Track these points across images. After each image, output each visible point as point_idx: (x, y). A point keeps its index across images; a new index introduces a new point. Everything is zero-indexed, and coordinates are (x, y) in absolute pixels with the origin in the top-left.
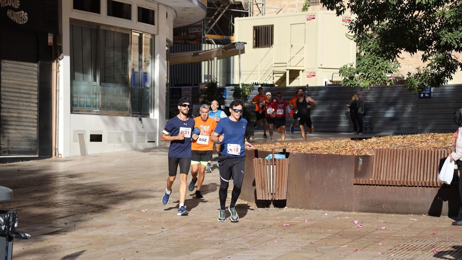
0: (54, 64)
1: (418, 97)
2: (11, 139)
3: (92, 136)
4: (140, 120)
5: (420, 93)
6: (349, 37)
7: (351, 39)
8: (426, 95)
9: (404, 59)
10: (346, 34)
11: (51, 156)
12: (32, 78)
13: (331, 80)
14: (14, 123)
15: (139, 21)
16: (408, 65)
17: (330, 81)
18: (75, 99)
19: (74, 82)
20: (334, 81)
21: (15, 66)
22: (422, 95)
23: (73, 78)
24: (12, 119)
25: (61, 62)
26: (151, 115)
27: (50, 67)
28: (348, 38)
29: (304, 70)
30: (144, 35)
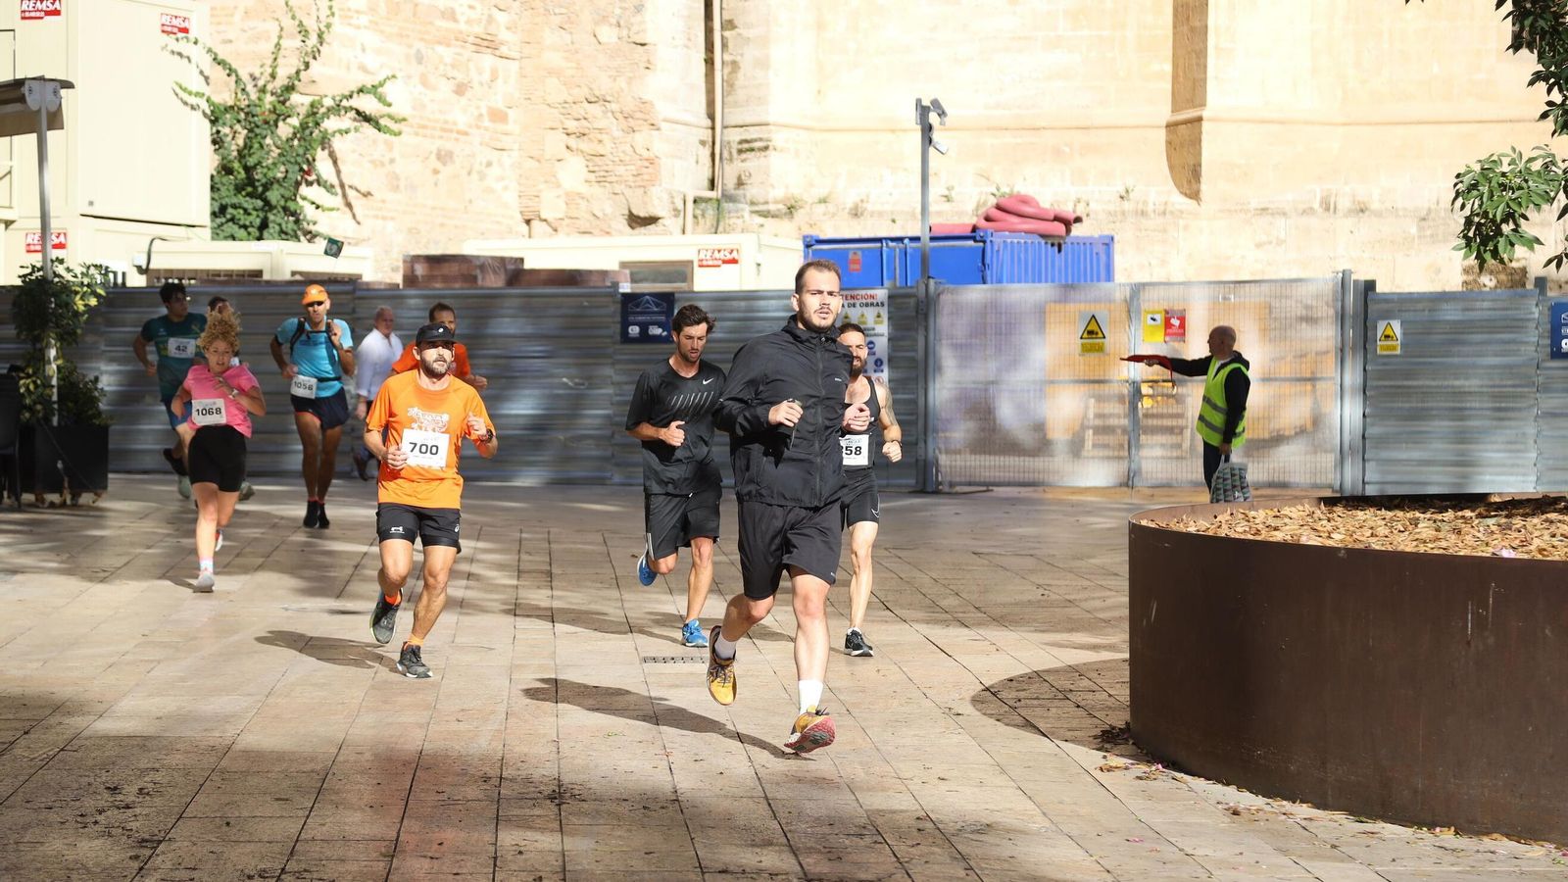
1: (618, 338)
5: (625, 325)
6: (186, 97)
7: (193, 108)
8: (656, 331)
9: (369, 197)
10: (177, 84)
13: (144, 267)
16: (384, 218)
17: (139, 268)
20: (158, 271)
22: (634, 330)
28: (182, 100)
29: (12, 222)
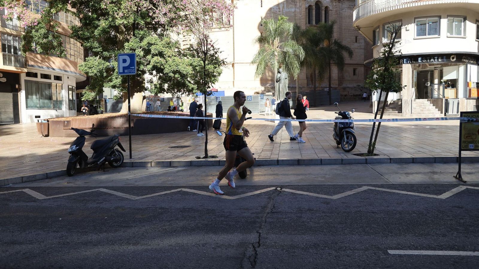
0: (19, 93)
2: (2, 118)
3: (36, 116)
4: (57, 111)
11: (20, 123)
12: (10, 99)
14: (3, 113)
15: (55, 79)
18: (29, 105)
19: (28, 99)
21: (3, 95)
23: (27, 98)
24: (2, 112)
25: (21, 94)
26: (63, 109)
27: (18, 95)
30: (57, 84)
